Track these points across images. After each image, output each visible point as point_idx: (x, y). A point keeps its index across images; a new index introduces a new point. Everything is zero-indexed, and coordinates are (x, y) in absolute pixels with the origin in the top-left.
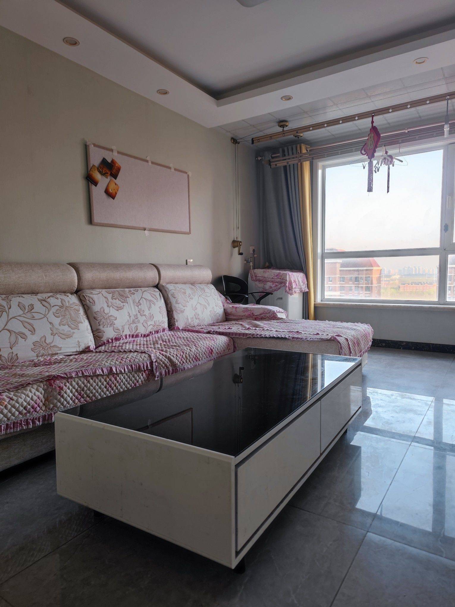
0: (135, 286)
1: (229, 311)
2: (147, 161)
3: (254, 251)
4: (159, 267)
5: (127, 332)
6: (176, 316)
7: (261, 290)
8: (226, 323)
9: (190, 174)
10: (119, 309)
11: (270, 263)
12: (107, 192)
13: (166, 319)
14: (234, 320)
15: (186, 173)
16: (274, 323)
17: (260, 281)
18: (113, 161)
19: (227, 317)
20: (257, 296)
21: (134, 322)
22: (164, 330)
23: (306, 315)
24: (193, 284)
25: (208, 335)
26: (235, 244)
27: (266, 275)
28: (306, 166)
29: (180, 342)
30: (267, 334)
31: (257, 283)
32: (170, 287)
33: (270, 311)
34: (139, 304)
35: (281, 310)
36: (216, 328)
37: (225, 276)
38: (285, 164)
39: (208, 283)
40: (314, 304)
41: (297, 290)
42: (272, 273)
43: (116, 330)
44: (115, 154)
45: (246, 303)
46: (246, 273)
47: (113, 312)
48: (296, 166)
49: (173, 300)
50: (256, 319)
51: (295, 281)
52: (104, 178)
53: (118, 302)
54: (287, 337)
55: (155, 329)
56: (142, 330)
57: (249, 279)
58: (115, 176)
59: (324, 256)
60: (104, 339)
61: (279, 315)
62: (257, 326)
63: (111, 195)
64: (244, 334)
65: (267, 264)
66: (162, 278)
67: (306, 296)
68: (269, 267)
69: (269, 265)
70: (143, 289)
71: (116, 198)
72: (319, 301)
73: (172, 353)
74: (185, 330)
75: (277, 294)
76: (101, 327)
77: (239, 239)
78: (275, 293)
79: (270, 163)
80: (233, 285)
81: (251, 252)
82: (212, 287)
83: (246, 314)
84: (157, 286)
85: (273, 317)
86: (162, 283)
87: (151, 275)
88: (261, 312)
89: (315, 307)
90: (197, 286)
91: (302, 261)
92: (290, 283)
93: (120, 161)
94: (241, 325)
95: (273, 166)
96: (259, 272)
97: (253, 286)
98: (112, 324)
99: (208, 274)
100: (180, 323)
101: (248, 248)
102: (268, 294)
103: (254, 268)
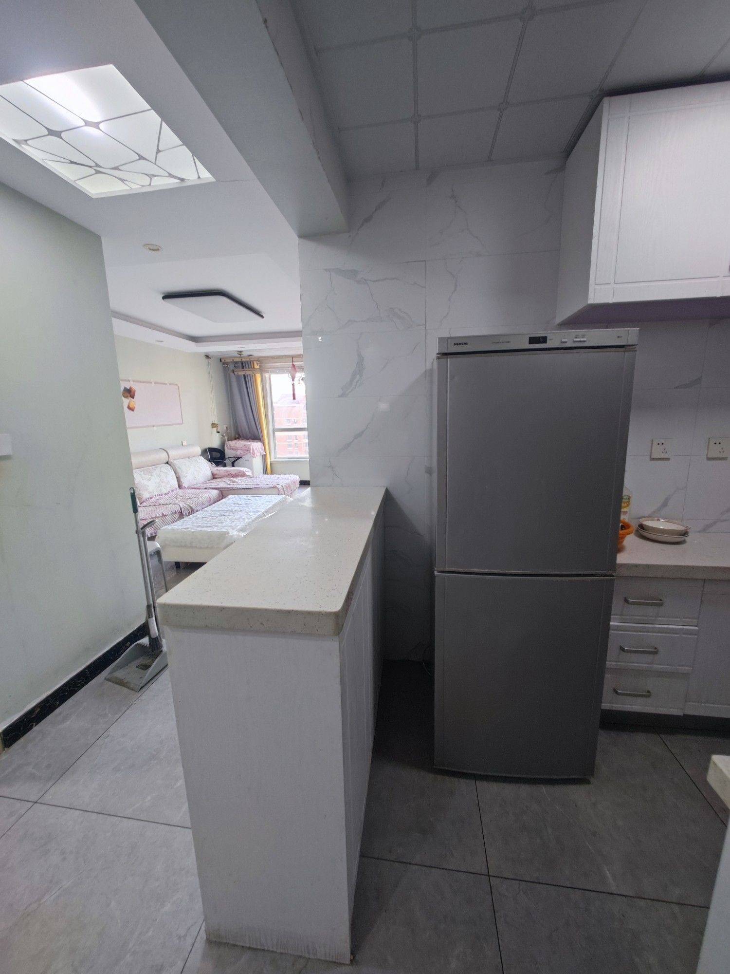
0: (155, 464)
1: (215, 472)
2: (151, 383)
3: (227, 428)
4: (167, 450)
5: (156, 493)
6: (182, 480)
7: (234, 455)
8: (214, 481)
9: (179, 385)
10: (149, 480)
11: (239, 435)
12: (129, 408)
13: (177, 483)
14: (219, 478)
15: (176, 385)
16: (244, 478)
17: (233, 449)
18: (130, 388)
19: (214, 477)
20: (232, 460)
21: (159, 487)
22: (176, 489)
23: (265, 472)
24: (189, 457)
25: (206, 490)
26: (214, 425)
27: (237, 445)
28: (258, 376)
29: (191, 496)
30: (240, 487)
31: (231, 451)
32: (176, 462)
33: (241, 471)
34: (159, 476)
35: (248, 470)
36: (208, 485)
37: (209, 448)
38: (244, 373)
39: (198, 456)
40: (270, 462)
41: (259, 454)
42: (241, 443)
43: (149, 493)
44: (132, 382)
45: (225, 466)
46: (223, 445)
47: (146, 482)
48: (251, 376)
49: (178, 470)
50: (233, 477)
51: (256, 449)
52: (126, 399)
53: (147, 476)
54: (251, 487)
55: (172, 489)
56: (164, 491)
57: (226, 448)
58: (133, 397)
59: (274, 430)
60: (144, 499)
61: (247, 473)
62: (234, 482)
63: (131, 409)
64: (227, 488)
65: (237, 436)
66: (170, 457)
67: (264, 457)
68: (238, 438)
69: (238, 436)
70: (160, 466)
71: (135, 410)
72: (273, 460)
73: (190, 502)
74: (189, 488)
75: (245, 458)
76: (141, 492)
77: (216, 422)
78: (244, 457)
79: (233, 371)
80: (214, 453)
81: (225, 428)
82: (202, 458)
83: (227, 473)
84: (167, 463)
85: (243, 475)
86: (171, 460)
87: (164, 456)
88: (236, 472)
89: (271, 464)
90: (192, 459)
91: (260, 434)
92: (253, 450)
93: (135, 387)
94: (224, 481)
95: (236, 373)
96: (232, 443)
97: (228, 453)
98: (147, 490)
99: (198, 450)
100: (185, 484)
101: (222, 428)
102: (239, 458)
103: (228, 440)
